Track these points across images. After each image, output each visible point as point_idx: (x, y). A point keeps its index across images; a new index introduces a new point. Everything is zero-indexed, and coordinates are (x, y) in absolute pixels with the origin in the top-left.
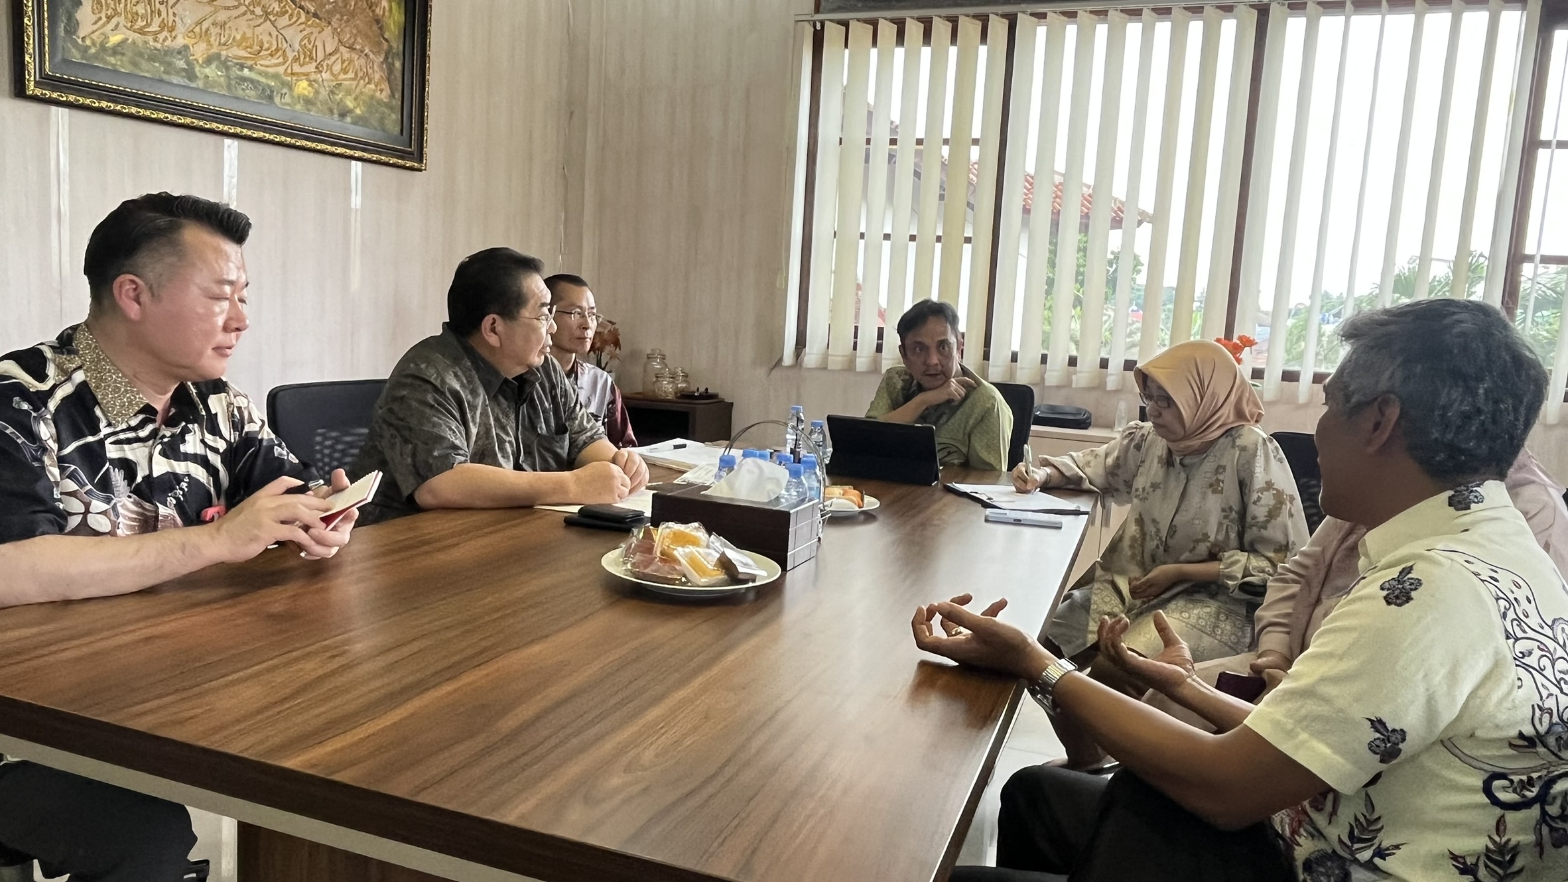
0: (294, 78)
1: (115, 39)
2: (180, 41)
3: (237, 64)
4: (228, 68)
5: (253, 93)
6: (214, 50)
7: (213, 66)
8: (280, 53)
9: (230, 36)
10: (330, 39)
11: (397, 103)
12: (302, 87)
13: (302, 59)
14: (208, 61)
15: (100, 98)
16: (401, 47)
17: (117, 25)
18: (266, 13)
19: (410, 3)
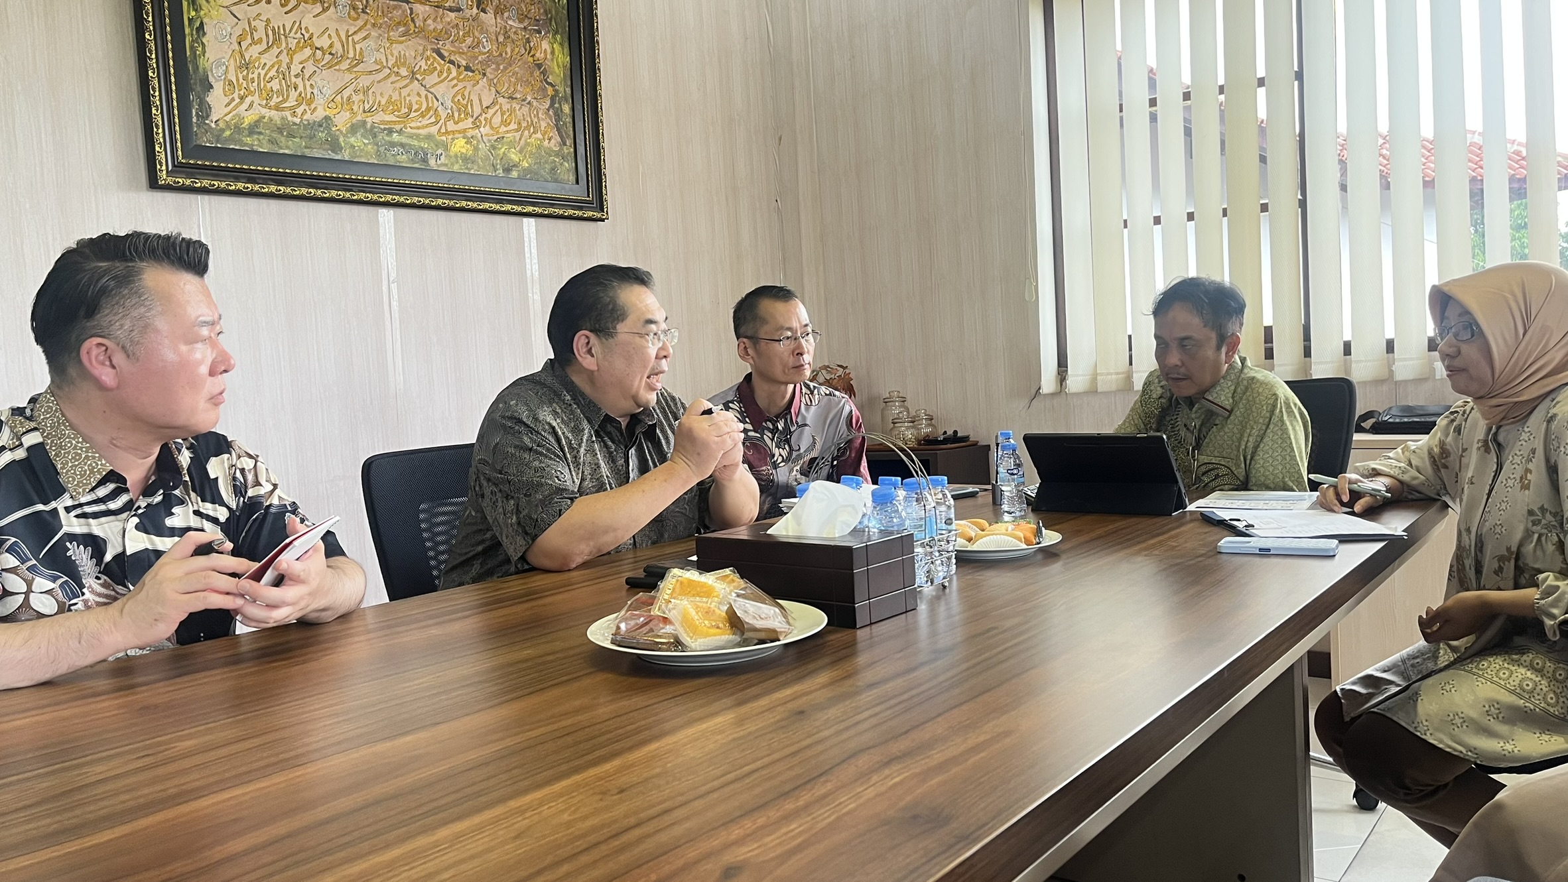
0: (450, 137)
1: (249, 119)
2: (320, 114)
3: (385, 129)
4: (375, 136)
5: (404, 157)
6: (359, 118)
7: (359, 135)
8: (431, 112)
9: (374, 102)
10: (486, 91)
11: (568, 149)
12: (460, 146)
13: (456, 115)
14: (353, 129)
15: (237, 179)
16: (568, 90)
17: (251, 105)
18: (413, 73)
19: (575, 40)
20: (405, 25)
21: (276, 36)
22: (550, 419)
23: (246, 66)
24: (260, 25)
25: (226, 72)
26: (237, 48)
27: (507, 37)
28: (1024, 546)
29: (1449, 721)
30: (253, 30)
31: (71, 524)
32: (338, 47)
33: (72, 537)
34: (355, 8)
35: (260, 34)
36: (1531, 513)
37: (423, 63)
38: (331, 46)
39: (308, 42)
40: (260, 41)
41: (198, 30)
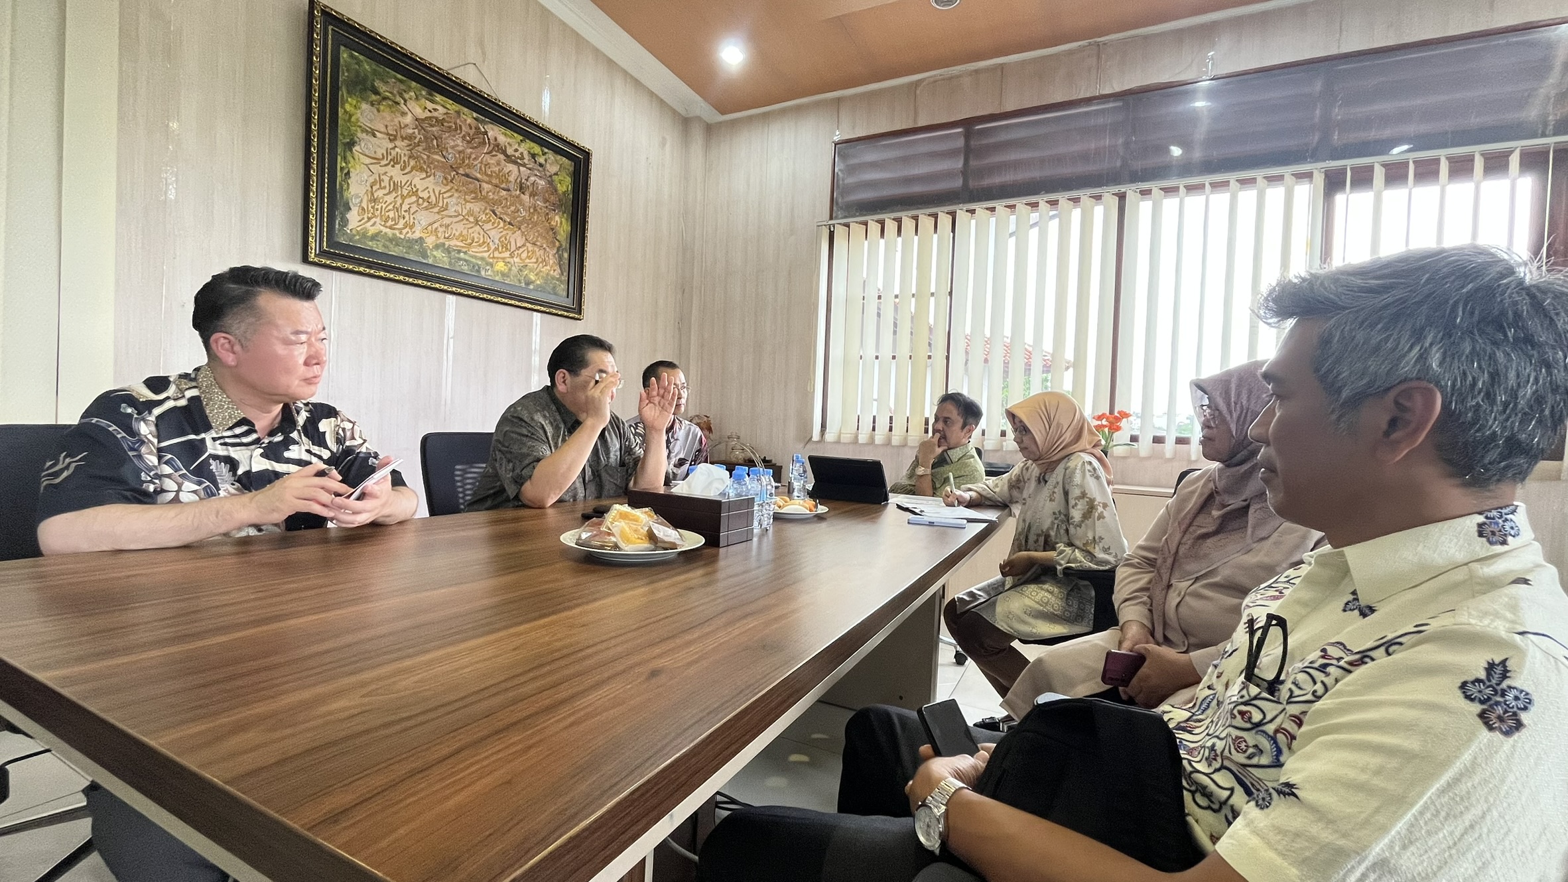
0: (495, 260)
1: (372, 231)
2: (417, 235)
3: (456, 250)
4: (449, 253)
5: (466, 268)
6: (442, 240)
7: (439, 251)
8: (486, 245)
9: (451, 233)
10: (520, 238)
11: (565, 278)
12: (500, 266)
13: (500, 248)
14: (437, 247)
15: (360, 265)
16: (568, 245)
17: (375, 223)
18: (477, 221)
19: (575, 218)
20: (475, 193)
21: (396, 187)
22: (542, 420)
23: (374, 200)
24: (386, 179)
25: (362, 200)
26: (370, 189)
27: (535, 210)
28: (808, 512)
29: (1008, 615)
30: (381, 181)
31: (216, 449)
32: (433, 199)
33: (216, 456)
34: (446, 179)
35: (385, 183)
36: (1054, 513)
37: (484, 216)
38: (429, 197)
39: (415, 193)
40: (385, 188)
41: (346, 174)
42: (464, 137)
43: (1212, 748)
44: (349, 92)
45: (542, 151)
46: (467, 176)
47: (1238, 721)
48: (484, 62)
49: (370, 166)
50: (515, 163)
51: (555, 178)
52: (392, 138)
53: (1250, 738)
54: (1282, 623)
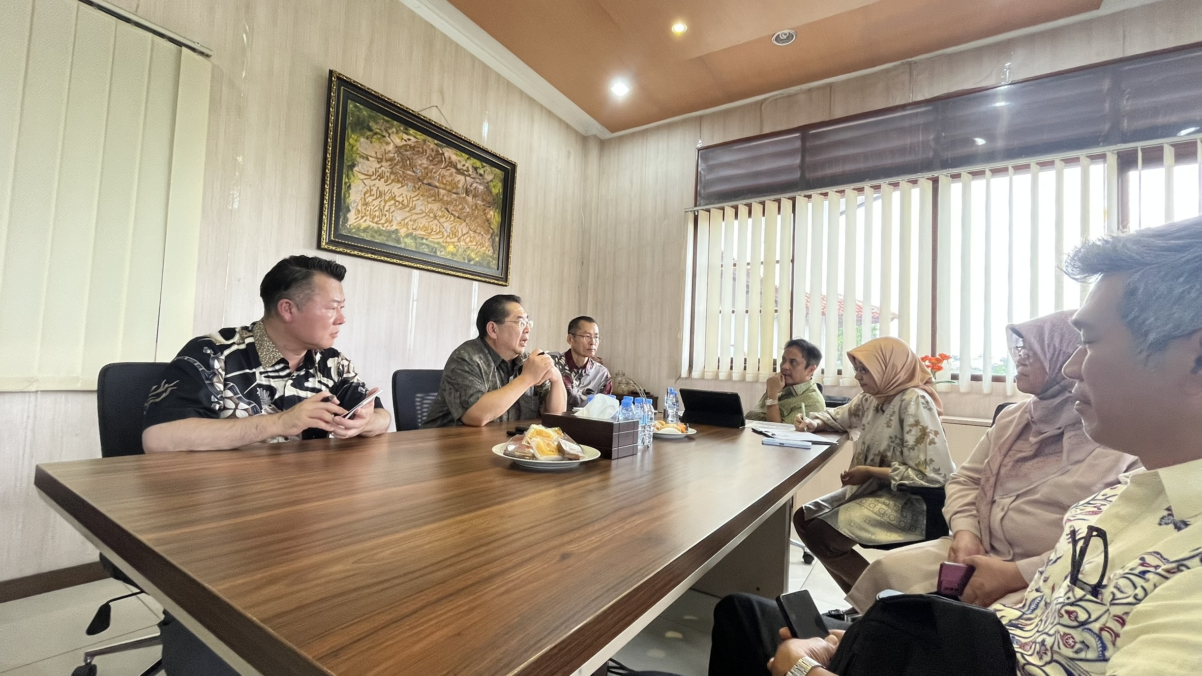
0: (447, 244)
1: (364, 226)
2: (394, 227)
3: (420, 237)
4: (416, 239)
5: (427, 250)
6: (410, 231)
7: (409, 238)
8: (441, 233)
9: (418, 226)
10: (465, 227)
11: (496, 256)
12: (451, 248)
13: (451, 235)
14: (407, 236)
15: (355, 250)
16: (499, 232)
17: (366, 220)
18: (436, 216)
19: (504, 213)
20: (435, 197)
21: (381, 194)
22: (478, 360)
23: (366, 204)
24: (374, 189)
25: (357, 205)
26: (363, 196)
27: (476, 207)
28: (681, 433)
29: (850, 523)
30: (371, 190)
31: (261, 380)
32: (405, 202)
33: (260, 386)
34: (415, 187)
35: (374, 192)
36: (891, 438)
37: (440, 213)
38: (403, 201)
39: (394, 198)
40: (373, 195)
41: (348, 187)
42: (428, 158)
43: (1043, 643)
44: (353, 131)
45: (482, 165)
46: (429, 184)
47: (1066, 620)
48: (443, 105)
49: (364, 181)
50: (463, 174)
51: (491, 184)
52: (380, 161)
53: (1077, 635)
54: (1102, 534)
